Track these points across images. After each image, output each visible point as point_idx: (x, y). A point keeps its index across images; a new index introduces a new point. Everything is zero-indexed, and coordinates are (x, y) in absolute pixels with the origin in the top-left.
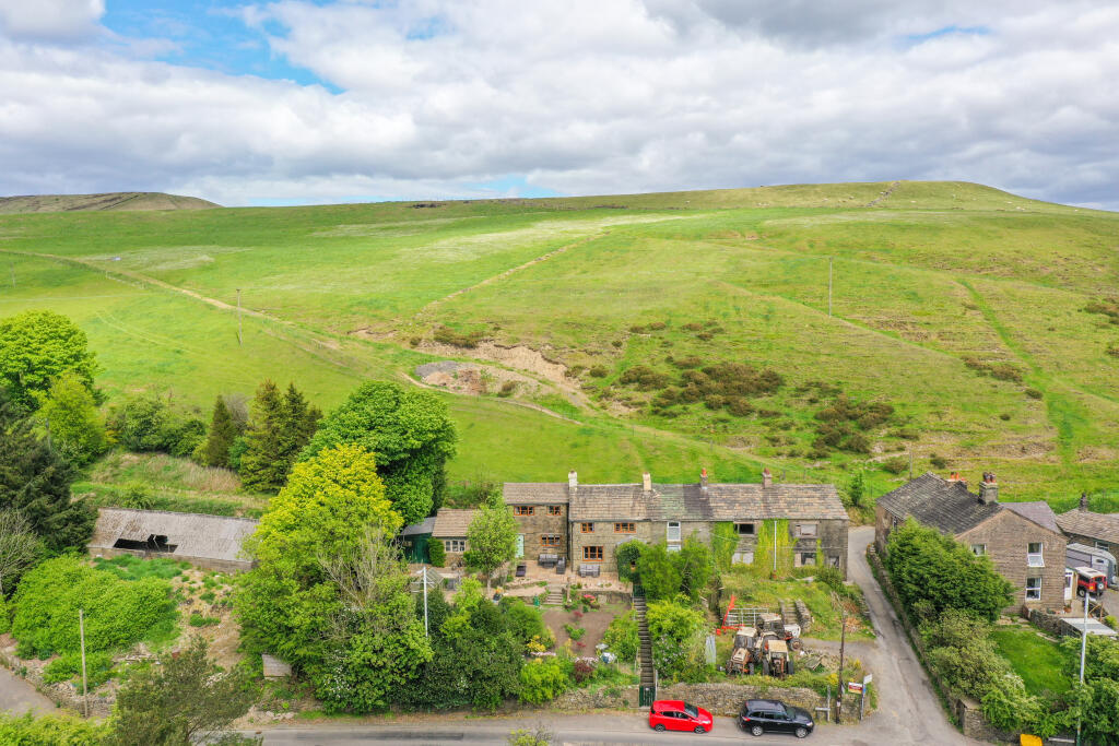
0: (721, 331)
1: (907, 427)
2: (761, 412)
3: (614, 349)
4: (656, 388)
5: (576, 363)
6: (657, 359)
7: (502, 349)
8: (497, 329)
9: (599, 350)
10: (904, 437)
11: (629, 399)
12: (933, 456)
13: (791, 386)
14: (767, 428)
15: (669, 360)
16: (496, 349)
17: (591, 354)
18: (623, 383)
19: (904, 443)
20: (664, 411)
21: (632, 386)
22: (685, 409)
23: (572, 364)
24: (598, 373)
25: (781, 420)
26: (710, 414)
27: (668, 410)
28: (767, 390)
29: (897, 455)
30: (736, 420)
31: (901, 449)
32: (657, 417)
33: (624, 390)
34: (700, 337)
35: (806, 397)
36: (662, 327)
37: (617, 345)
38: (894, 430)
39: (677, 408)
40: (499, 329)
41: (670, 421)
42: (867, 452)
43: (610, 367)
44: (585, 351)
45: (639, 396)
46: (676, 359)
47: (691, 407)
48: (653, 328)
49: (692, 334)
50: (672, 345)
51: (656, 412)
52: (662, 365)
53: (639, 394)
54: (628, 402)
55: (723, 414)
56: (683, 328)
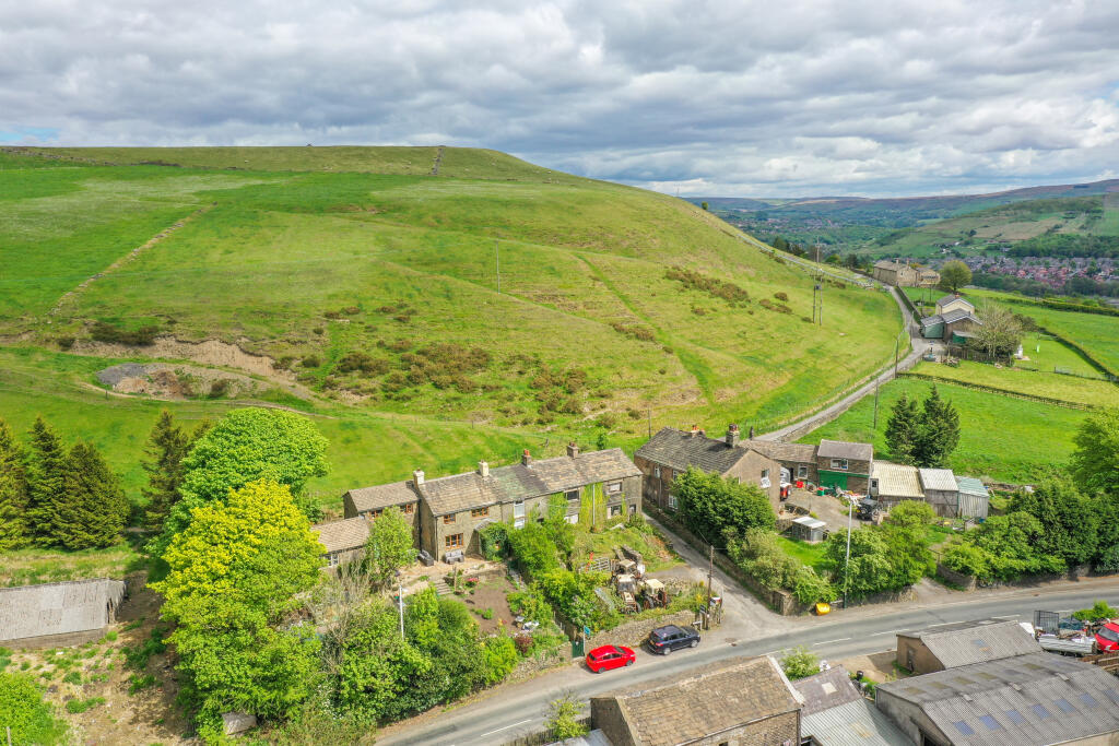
0: (414, 312)
1: (601, 387)
2: (484, 387)
3: (316, 337)
4: (380, 374)
5: (283, 355)
6: (368, 345)
7: (189, 345)
8: (172, 322)
9: (303, 339)
10: (602, 396)
11: (358, 387)
12: (628, 410)
13: (498, 361)
14: (496, 401)
15: (380, 344)
16: (180, 346)
17: (295, 343)
18: (343, 371)
19: (604, 401)
20: (395, 395)
21: (356, 374)
22: (416, 391)
23: (279, 356)
24: (311, 363)
25: (504, 393)
26: (440, 394)
27: (400, 394)
28: (480, 366)
29: (602, 412)
30: (466, 397)
31: (602, 407)
32: (391, 402)
33: (348, 379)
34: (399, 320)
35: (515, 369)
36: (356, 312)
37: (319, 332)
38: (593, 391)
39: (407, 391)
40: (175, 322)
41: (405, 405)
42: (580, 412)
43: (321, 355)
44: (288, 341)
45: (366, 383)
46: (387, 343)
47: (421, 389)
48: (348, 313)
49: (390, 317)
50: (376, 329)
51: (389, 397)
52: (375, 349)
53: (364, 381)
54: (358, 391)
55: (452, 392)
56: (377, 311)
